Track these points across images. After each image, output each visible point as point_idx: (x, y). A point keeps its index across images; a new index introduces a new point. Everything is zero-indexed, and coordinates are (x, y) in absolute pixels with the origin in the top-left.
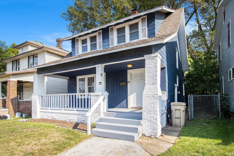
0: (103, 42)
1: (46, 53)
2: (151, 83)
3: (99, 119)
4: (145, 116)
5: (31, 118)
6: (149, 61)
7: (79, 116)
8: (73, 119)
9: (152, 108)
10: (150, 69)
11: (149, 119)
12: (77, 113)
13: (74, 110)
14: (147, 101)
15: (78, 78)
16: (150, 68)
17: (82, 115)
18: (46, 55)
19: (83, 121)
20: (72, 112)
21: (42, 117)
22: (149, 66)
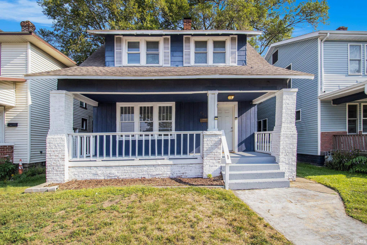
0: (172, 56)
1: (29, 45)
2: (289, 122)
3: (217, 167)
4: (283, 159)
5: (45, 182)
6: (287, 96)
7: (174, 167)
8: (161, 173)
9: (291, 150)
10: (288, 106)
11: (287, 162)
12: (171, 162)
13: (164, 159)
14: (286, 141)
15: (119, 105)
16: (288, 104)
17: (181, 165)
18: (30, 51)
19: (183, 173)
20: (159, 162)
21: (74, 178)
22: (287, 101)
